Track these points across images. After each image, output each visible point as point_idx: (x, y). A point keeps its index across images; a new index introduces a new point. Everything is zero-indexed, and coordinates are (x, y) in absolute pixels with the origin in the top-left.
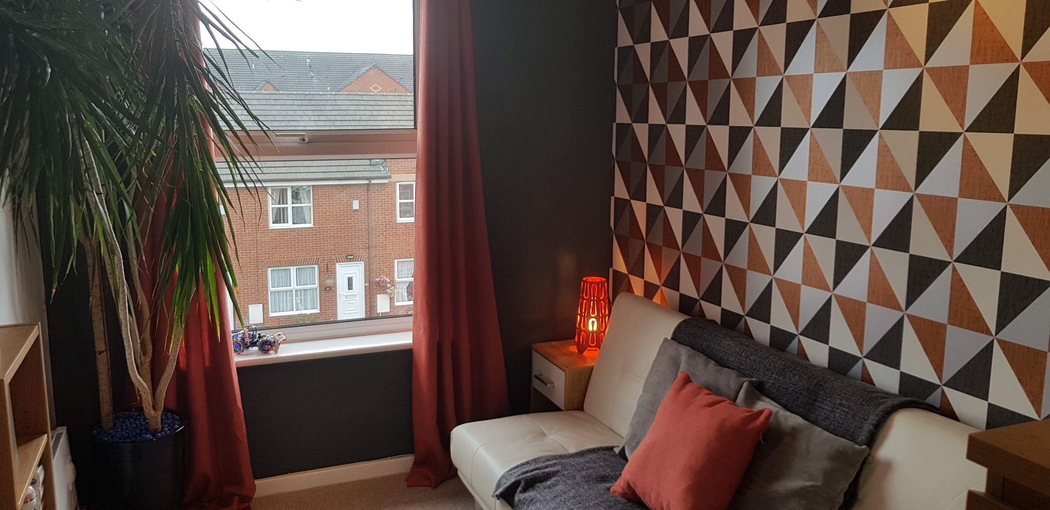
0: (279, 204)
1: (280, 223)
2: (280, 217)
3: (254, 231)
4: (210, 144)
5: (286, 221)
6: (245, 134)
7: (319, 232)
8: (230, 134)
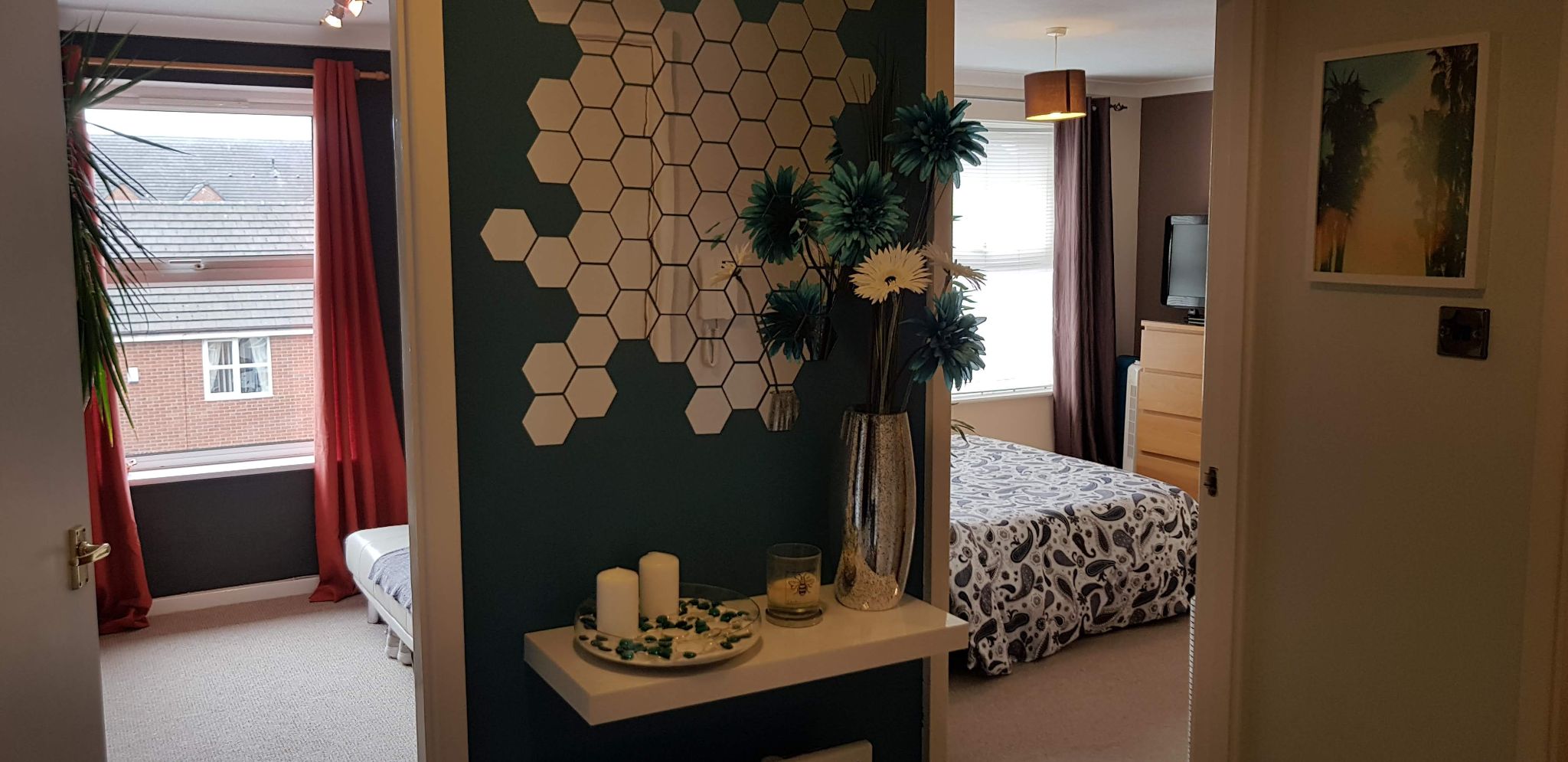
0: (220, 364)
1: (222, 391)
2: (222, 382)
3: (181, 404)
4: (101, 270)
5: (231, 389)
6: (132, 262)
7: (280, 404)
8: (118, 261)
